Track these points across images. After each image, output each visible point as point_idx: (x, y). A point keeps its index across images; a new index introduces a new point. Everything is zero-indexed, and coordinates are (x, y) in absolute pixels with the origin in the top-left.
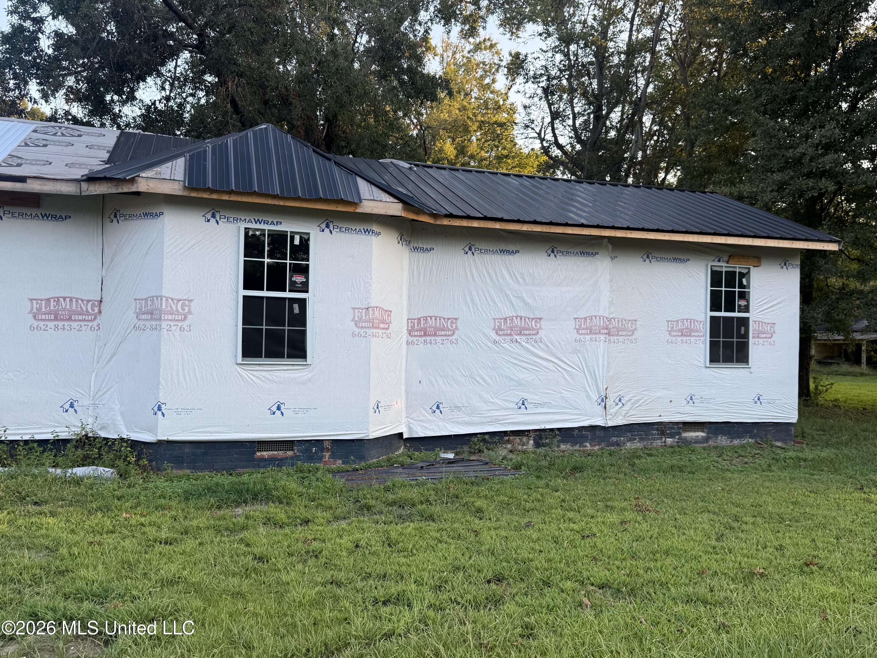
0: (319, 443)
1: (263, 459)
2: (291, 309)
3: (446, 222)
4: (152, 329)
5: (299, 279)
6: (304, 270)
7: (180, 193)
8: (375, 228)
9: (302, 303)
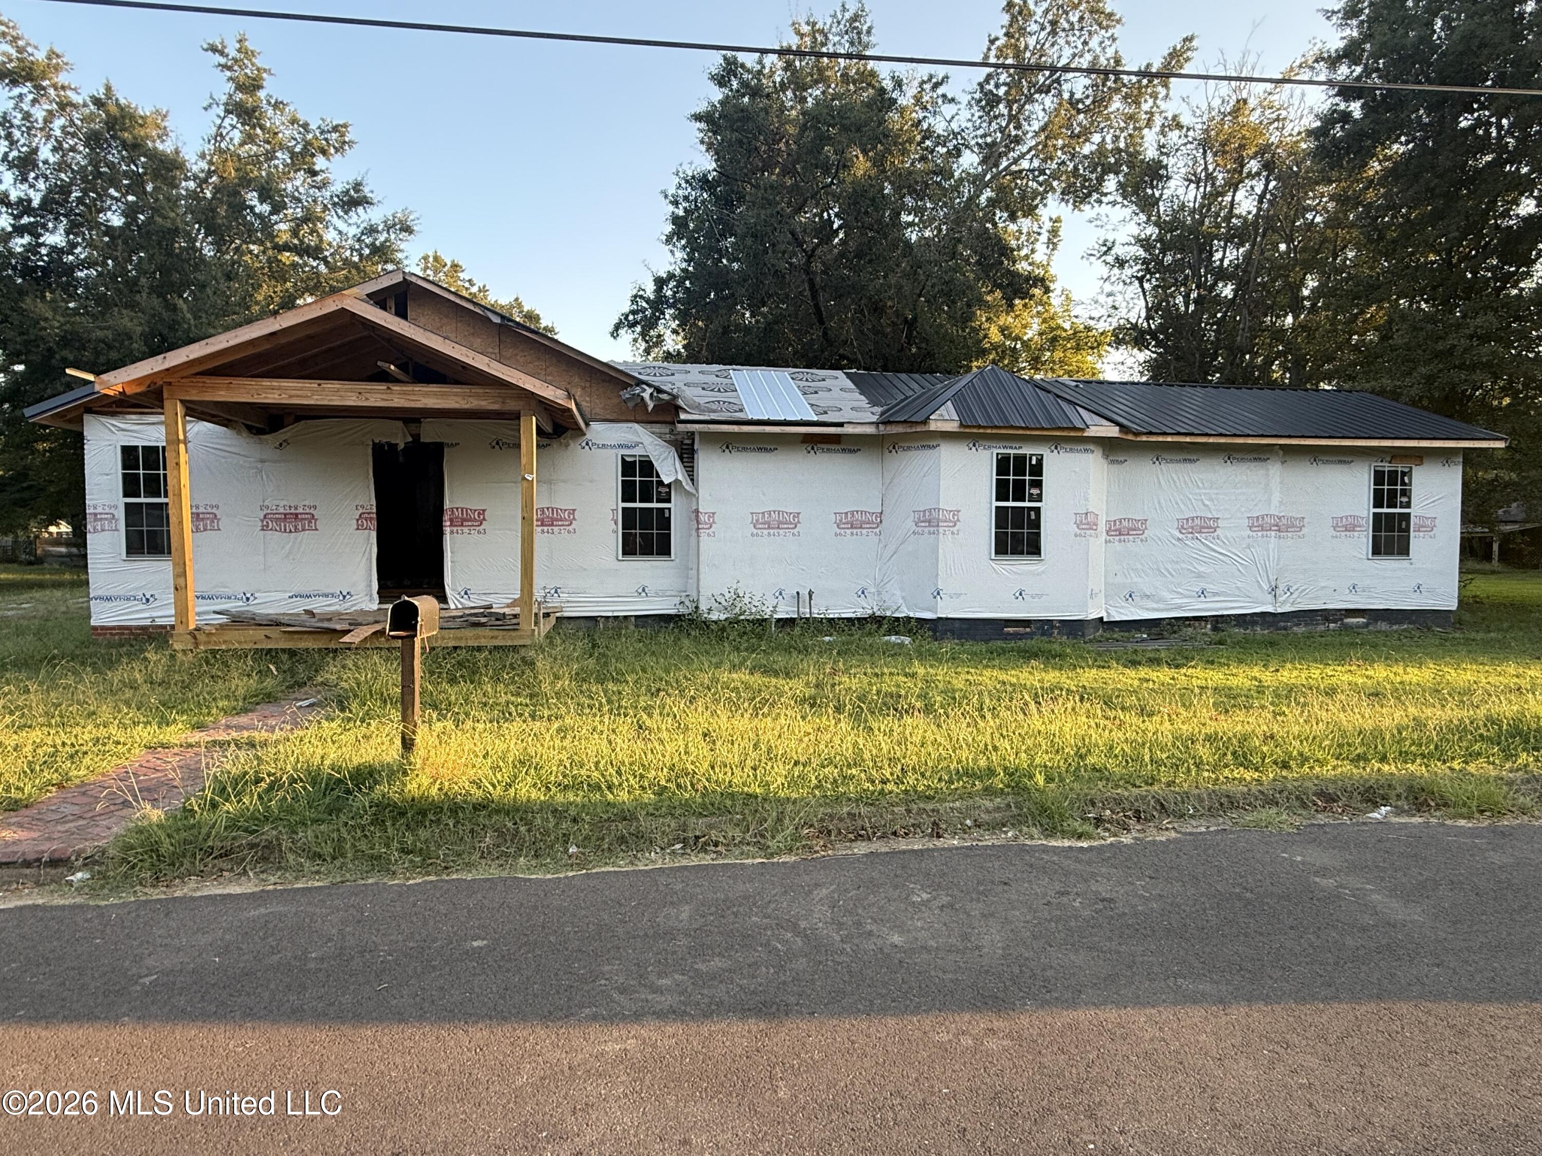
0: (1049, 622)
1: (1009, 634)
2: (1029, 515)
3: (1144, 438)
4: (930, 533)
5: (1035, 491)
6: (1038, 484)
7: (958, 430)
8: (1092, 447)
9: (1038, 510)
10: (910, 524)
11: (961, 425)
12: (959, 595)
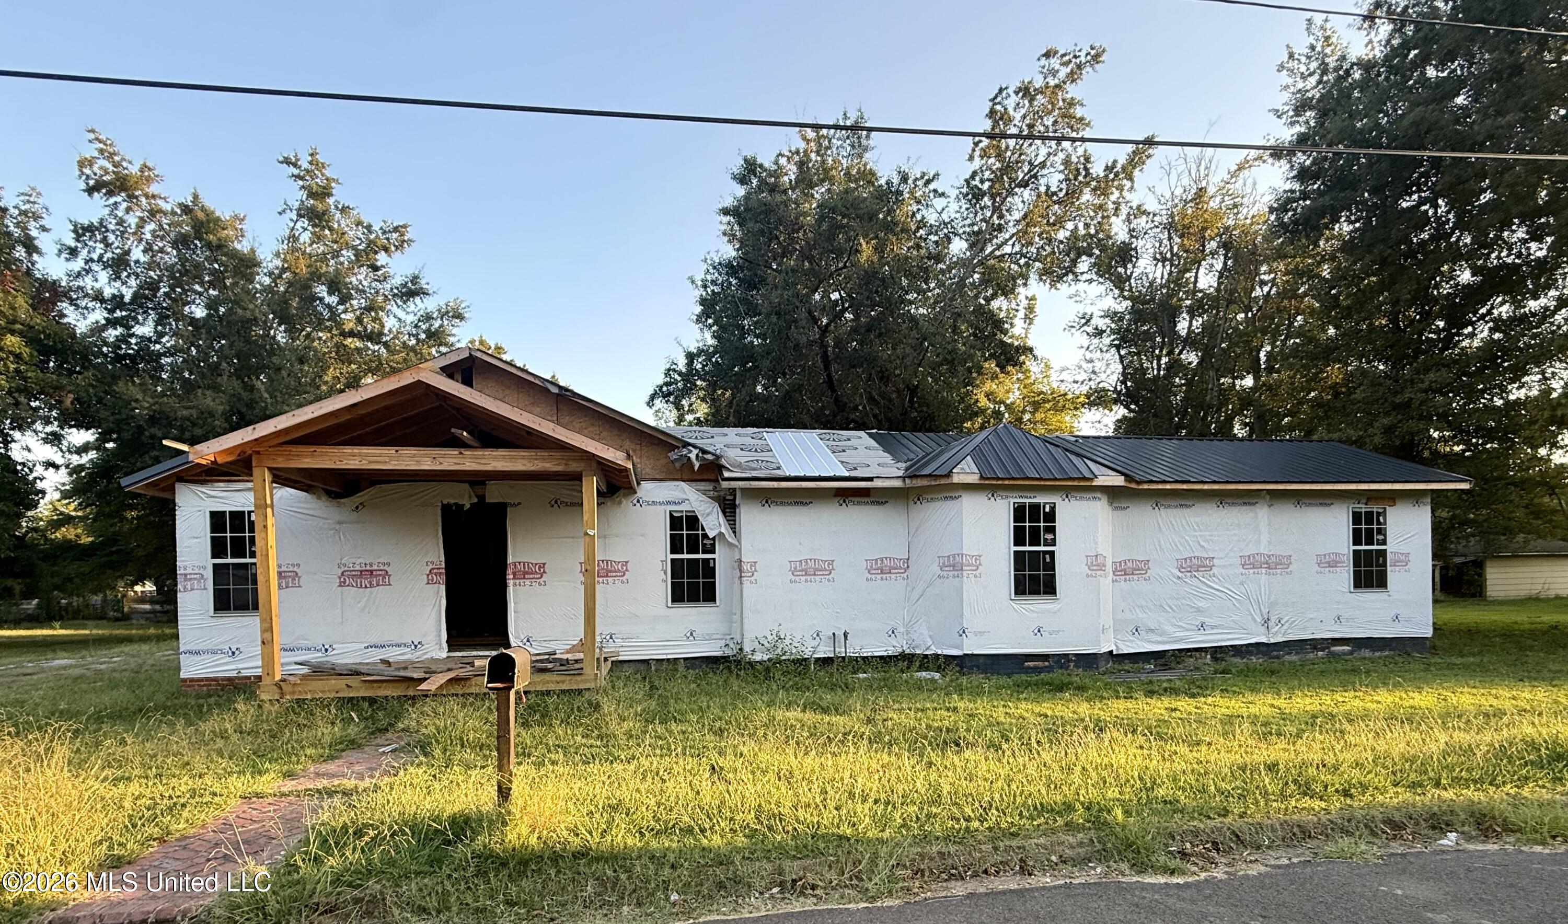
0: (1066, 655)
1: (1029, 668)
2: (1044, 559)
3: (1146, 486)
4: (954, 577)
5: (1049, 536)
6: (1052, 530)
7: (978, 482)
8: (1099, 495)
9: (1052, 554)
10: (936, 569)
11: (982, 478)
12: (982, 633)
